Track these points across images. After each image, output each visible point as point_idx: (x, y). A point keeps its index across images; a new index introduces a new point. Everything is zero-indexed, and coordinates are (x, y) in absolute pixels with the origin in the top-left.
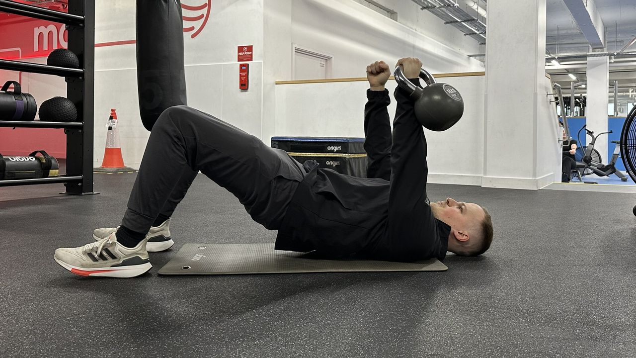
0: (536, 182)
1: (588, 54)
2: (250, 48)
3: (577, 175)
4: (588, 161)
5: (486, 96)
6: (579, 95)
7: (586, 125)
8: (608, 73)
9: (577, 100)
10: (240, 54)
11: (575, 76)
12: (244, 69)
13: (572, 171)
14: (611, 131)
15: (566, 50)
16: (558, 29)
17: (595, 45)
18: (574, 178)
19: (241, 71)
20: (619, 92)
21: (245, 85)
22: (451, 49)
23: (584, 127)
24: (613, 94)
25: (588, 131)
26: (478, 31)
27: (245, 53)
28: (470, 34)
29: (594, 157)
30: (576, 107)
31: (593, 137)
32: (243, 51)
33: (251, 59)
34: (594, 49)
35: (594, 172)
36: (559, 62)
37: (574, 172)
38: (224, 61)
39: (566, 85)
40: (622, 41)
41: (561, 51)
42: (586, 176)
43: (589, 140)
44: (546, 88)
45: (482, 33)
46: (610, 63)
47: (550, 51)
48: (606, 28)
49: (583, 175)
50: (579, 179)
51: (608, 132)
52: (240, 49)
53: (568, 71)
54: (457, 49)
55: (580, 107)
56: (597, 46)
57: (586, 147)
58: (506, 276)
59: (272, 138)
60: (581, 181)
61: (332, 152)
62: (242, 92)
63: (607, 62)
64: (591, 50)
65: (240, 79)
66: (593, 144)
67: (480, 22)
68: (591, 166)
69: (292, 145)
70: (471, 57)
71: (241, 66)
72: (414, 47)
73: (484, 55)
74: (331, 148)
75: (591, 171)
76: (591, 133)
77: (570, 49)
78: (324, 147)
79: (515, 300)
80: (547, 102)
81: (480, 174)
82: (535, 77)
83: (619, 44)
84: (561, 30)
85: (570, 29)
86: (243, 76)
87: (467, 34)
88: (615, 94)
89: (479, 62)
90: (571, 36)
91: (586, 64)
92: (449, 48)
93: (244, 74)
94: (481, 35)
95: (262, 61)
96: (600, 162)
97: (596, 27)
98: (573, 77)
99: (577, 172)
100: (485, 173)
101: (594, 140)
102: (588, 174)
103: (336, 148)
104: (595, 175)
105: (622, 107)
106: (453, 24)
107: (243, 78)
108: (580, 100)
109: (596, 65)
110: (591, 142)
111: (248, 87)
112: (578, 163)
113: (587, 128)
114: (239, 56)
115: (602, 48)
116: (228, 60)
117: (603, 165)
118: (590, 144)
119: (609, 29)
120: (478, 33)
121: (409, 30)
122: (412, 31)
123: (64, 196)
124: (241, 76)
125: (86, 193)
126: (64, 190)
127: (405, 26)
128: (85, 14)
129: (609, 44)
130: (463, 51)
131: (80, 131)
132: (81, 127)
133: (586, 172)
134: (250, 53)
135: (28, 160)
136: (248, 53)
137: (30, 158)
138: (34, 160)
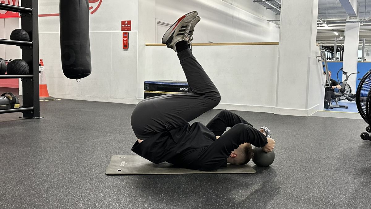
0: (307, 112)
1: (346, 20)
2: (129, 22)
3: (335, 101)
4: (342, 91)
5: (279, 58)
6: (340, 45)
7: (342, 68)
8: (359, 32)
9: (339, 48)
10: (123, 26)
11: (338, 33)
12: (126, 37)
13: (332, 98)
14: (359, 72)
15: (332, 17)
16: (328, 4)
17: (351, 15)
18: (333, 103)
19: (124, 37)
20: (366, 43)
21: (126, 46)
22: (257, 17)
23: (341, 70)
24: (362, 44)
25: (344, 72)
26: (275, 6)
27: (126, 25)
28: (270, 8)
29: (347, 88)
30: (338, 52)
31: (347, 76)
32: (125, 24)
33: (130, 30)
34: (350, 18)
35: (346, 99)
36: (327, 25)
37: (333, 99)
38: (112, 30)
39: (331, 39)
40: (369, 12)
41: (329, 17)
42: (341, 101)
43: (344, 77)
44: (316, 53)
45: (278, 8)
46: (360, 26)
47: (321, 17)
48: (359, 4)
49: (339, 100)
50: (336, 103)
51: (357, 72)
52: (123, 23)
53: (333, 30)
54: (261, 16)
55: (341, 53)
56: (353, 15)
57: (342, 82)
58: (287, 176)
59: (145, 82)
60: (337, 105)
61: (183, 91)
62: (124, 50)
63: (358, 26)
64: (348, 18)
65: (123, 42)
66: (346, 80)
67: (277, 1)
68: (345, 95)
69: (157, 87)
70: (270, 22)
71: (124, 34)
72: (233, 17)
73: (280, 21)
74: (182, 89)
75: (344, 98)
76: (345, 73)
77: (335, 17)
78: (178, 88)
79: (291, 190)
80: (317, 61)
81: (274, 105)
82: (310, 47)
83: (367, 14)
84: (330, 4)
85: (335, 4)
86: (125, 41)
87: (268, 8)
88: (363, 44)
89: (275, 25)
90: (336, 8)
91: (345, 26)
92: (256, 16)
93: (125, 39)
94: (277, 9)
95: (137, 31)
96: (351, 92)
97: (352, 4)
98: (336, 34)
99: (335, 99)
100: (277, 106)
101: (347, 78)
102: (343, 100)
103: (185, 90)
104: (347, 101)
105: (368, 52)
106: (259, 2)
107: (125, 42)
108: (340, 48)
109: (351, 28)
110: (345, 79)
111: (128, 48)
112: (336, 93)
113: (343, 70)
114: (122, 27)
115: (356, 17)
116: (115, 30)
117: (353, 94)
118: (345, 80)
119: (361, 4)
120: (275, 8)
121: (230, 6)
122: (232, 6)
123: (22, 120)
124: (123, 40)
125: (36, 118)
126: (21, 115)
127: (227, 3)
128: (33, 7)
129: (361, 14)
130: (264, 18)
131: (31, 80)
132: (32, 78)
133: (341, 98)
134: (130, 25)
135: (2, 98)
136: (129, 25)
137: (3, 97)
138: (5, 98)
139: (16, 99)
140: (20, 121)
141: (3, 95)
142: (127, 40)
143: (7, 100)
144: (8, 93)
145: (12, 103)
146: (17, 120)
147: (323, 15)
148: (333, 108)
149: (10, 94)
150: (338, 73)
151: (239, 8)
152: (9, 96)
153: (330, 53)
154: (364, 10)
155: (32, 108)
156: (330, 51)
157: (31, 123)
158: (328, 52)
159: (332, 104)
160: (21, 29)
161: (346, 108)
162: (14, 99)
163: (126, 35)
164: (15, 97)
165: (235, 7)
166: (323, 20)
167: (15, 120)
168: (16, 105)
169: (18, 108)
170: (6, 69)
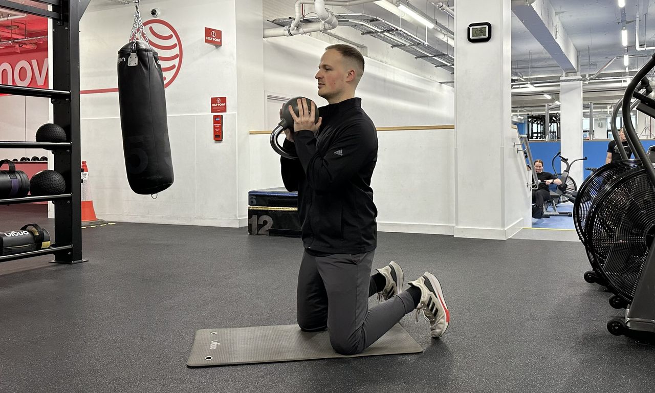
0: (505, 233)
1: (561, 79)
2: (224, 100)
3: (552, 204)
4: (563, 188)
5: (456, 150)
6: (554, 112)
7: (560, 153)
8: (582, 93)
9: (553, 118)
10: (214, 105)
11: (551, 96)
12: (218, 121)
14: (586, 158)
15: (539, 73)
16: (530, 54)
17: (567, 69)
18: (549, 207)
19: (215, 122)
20: (594, 109)
21: (219, 136)
22: (423, 78)
23: (557, 155)
25: (563, 158)
26: (449, 63)
28: (441, 66)
29: (569, 183)
30: (552, 125)
31: (567, 164)
32: (216, 103)
33: (225, 111)
34: (567, 74)
35: (569, 200)
36: (533, 84)
37: (548, 202)
38: (197, 112)
39: (540, 105)
40: (594, 64)
41: (534, 73)
42: (561, 204)
43: (564, 166)
44: (513, 139)
46: (584, 85)
47: (522, 74)
48: (579, 53)
49: (559, 202)
50: (554, 208)
51: (583, 158)
52: (214, 100)
53: (543, 93)
54: (428, 77)
55: (557, 125)
56: (570, 70)
57: (561, 174)
59: (249, 192)
60: (555, 211)
62: (215, 143)
63: (580, 87)
64: (564, 74)
65: (215, 131)
66: (567, 171)
67: (450, 56)
68: (566, 194)
69: (269, 200)
70: (443, 84)
71: (215, 117)
72: (385, 80)
75: (567, 199)
76: (565, 160)
77: (545, 72)
80: (514, 151)
81: (453, 223)
82: (502, 133)
83: (592, 66)
84: (534, 55)
85: (542, 54)
86: (217, 128)
87: (438, 66)
88: (590, 110)
89: (451, 88)
91: (559, 86)
92: (421, 77)
93: (218, 125)
94: (452, 66)
95: (236, 113)
96: (575, 189)
97: (568, 56)
98: (548, 97)
99: (551, 202)
100: (457, 223)
101: (569, 167)
102: (564, 202)
104: (570, 203)
105: (601, 122)
106: (424, 58)
107: (217, 130)
108: (556, 119)
109: (571, 89)
110: (565, 169)
111: (222, 138)
112: (552, 193)
113: (561, 156)
114: (212, 107)
115: (574, 73)
116: (201, 111)
118: (565, 171)
119: (581, 53)
120: (449, 64)
121: (379, 64)
122: (383, 65)
123: (55, 266)
124: (215, 127)
125: (76, 261)
126: (52, 258)
127: (375, 61)
128: (72, 89)
129: (582, 67)
130: (434, 78)
131: (69, 202)
132: (70, 198)
133: (561, 200)
134: (224, 104)
135: (22, 234)
136: (222, 105)
137: (24, 232)
138: (28, 233)
139: (45, 234)
140: (51, 269)
141: (24, 228)
142: (221, 127)
143: (30, 236)
144: (32, 225)
145: (37, 241)
146: (46, 267)
147: (524, 72)
148: (549, 217)
149: (35, 226)
150: (554, 160)
151: (393, 67)
152: (34, 229)
153: (541, 125)
154: (588, 61)
155: (70, 246)
156: (540, 123)
157: (69, 272)
158: (538, 124)
159: (549, 210)
160: (53, 123)
161: (569, 216)
162: (42, 234)
163: (219, 119)
164: (43, 230)
165: (388, 65)
166: (524, 77)
167: (43, 268)
168: (46, 244)
169: (48, 248)
170: (29, 188)
